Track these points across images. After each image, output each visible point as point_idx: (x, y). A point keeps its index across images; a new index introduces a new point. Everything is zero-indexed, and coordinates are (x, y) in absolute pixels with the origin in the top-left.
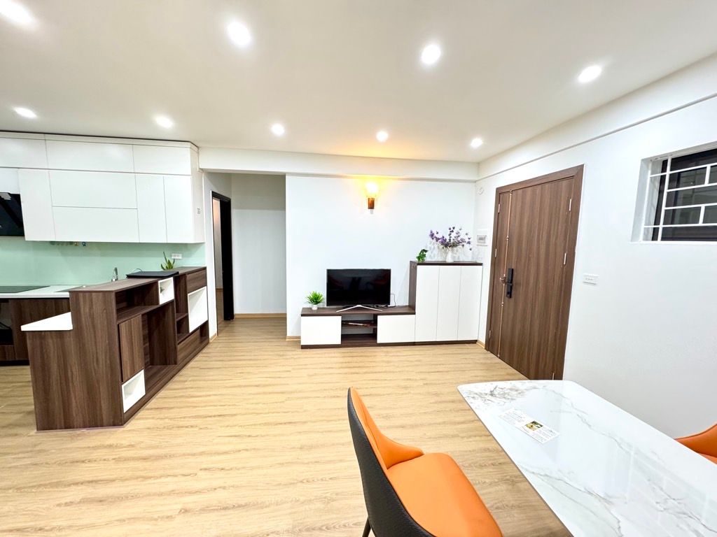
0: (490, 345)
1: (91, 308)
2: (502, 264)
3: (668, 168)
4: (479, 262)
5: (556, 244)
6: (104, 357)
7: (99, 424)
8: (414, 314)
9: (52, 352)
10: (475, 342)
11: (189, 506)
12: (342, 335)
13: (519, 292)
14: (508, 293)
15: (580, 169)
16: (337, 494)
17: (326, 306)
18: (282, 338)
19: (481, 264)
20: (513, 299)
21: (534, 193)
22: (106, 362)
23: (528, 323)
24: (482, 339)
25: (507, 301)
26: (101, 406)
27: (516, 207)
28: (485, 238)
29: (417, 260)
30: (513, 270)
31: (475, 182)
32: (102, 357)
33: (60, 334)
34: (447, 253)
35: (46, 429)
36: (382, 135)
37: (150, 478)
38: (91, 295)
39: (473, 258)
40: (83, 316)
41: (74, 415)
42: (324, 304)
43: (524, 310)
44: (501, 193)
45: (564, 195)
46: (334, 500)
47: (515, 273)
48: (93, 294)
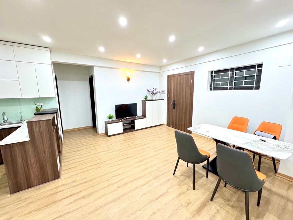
0: (168, 124)
1: (40, 128)
2: (171, 99)
3: (213, 73)
4: (162, 99)
5: (188, 92)
6: (48, 151)
7: (47, 180)
8: (146, 118)
9: (18, 153)
10: (163, 125)
11: (119, 186)
12: (123, 129)
13: (178, 107)
14: (174, 108)
15: (194, 72)
16: (158, 168)
17: (115, 119)
18: (97, 135)
19: (163, 100)
20: (175, 109)
21: (180, 78)
22: (49, 152)
23: (181, 116)
24: (165, 123)
25: (173, 110)
26: (47, 173)
27: (175, 81)
28: (164, 91)
29: (145, 99)
30: (175, 101)
31: (159, 73)
32: (47, 151)
33: (22, 144)
34: (153, 97)
35: (16, 192)
36: (139, 56)
37: (95, 186)
38: (40, 122)
39: (160, 98)
40: (35, 133)
41: (33, 180)
42: (114, 118)
43: (179, 112)
44: (169, 77)
45: (190, 79)
46: (159, 169)
47: (176, 101)
48: (41, 122)
